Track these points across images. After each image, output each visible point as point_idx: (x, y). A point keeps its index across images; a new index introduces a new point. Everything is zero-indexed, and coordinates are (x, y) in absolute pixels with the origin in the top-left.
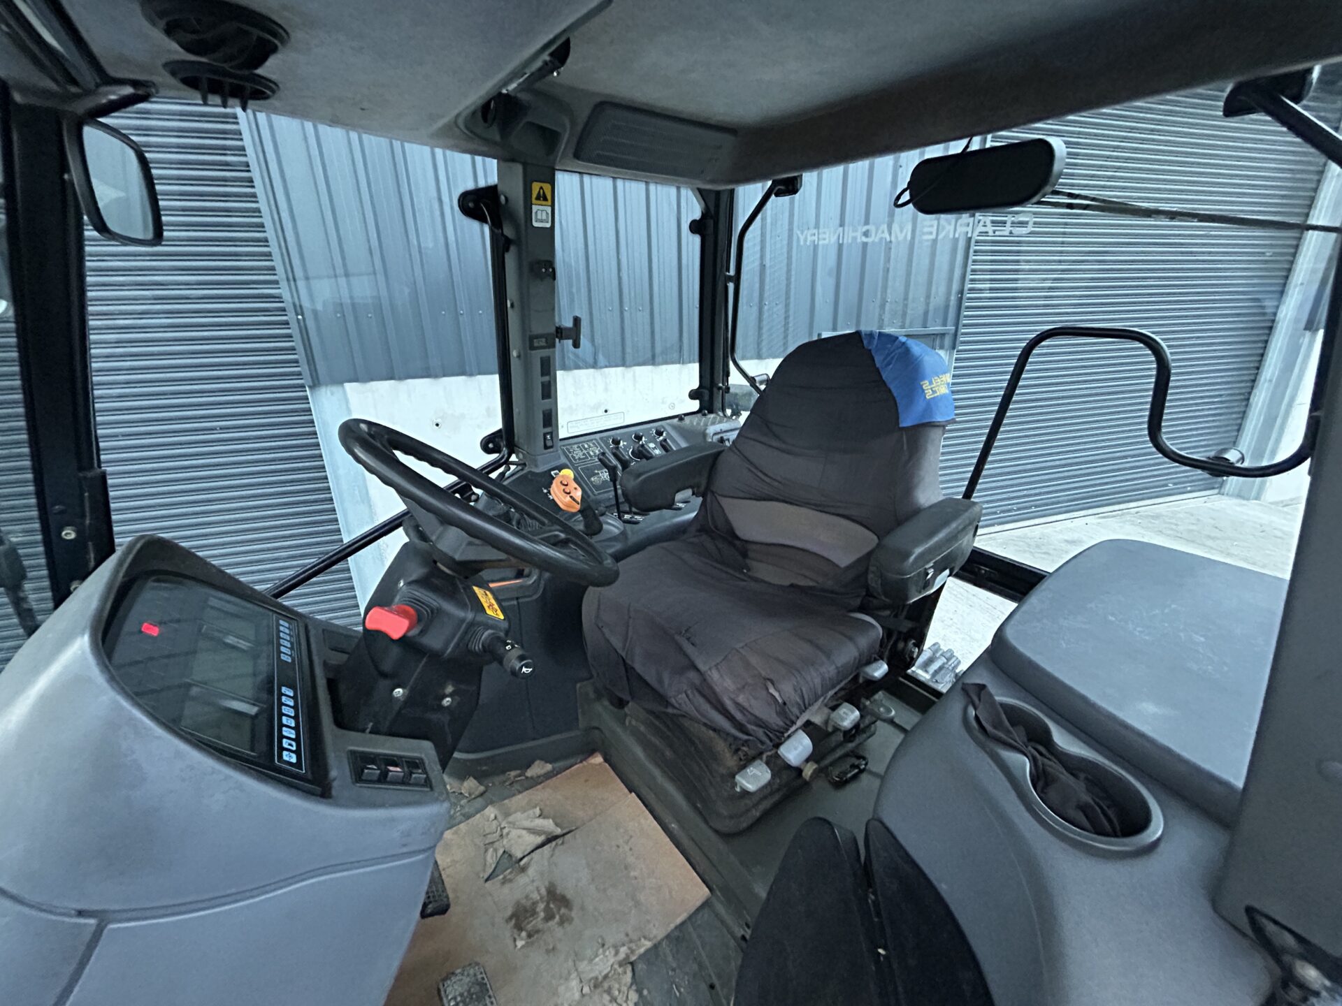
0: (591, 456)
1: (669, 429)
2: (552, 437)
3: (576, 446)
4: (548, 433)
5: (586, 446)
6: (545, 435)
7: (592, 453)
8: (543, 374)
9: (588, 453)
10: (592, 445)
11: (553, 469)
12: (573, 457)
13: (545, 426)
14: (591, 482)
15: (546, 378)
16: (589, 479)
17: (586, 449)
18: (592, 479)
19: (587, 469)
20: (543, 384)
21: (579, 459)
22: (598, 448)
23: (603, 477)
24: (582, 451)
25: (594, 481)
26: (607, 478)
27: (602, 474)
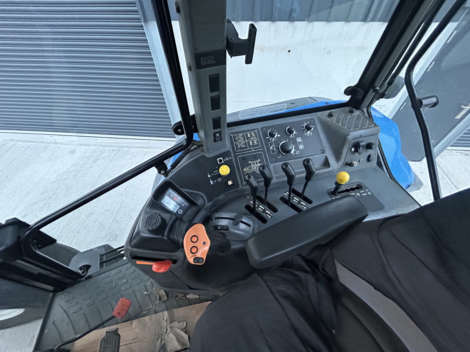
0: (250, 146)
1: (317, 122)
2: (220, 134)
3: (241, 135)
4: (217, 133)
5: (249, 135)
6: (215, 134)
7: (251, 144)
8: (212, 90)
9: (249, 142)
10: (253, 134)
11: (219, 156)
12: (237, 146)
13: (215, 128)
14: (243, 172)
15: (216, 93)
16: (243, 168)
17: (248, 138)
18: (245, 169)
19: (243, 158)
20: (212, 99)
21: (241, 148)
22: (257, 138)
23: (254, 168)
24: (245, 140)
25: (246, 171)
26: (256, 169)
27: (254, 165)
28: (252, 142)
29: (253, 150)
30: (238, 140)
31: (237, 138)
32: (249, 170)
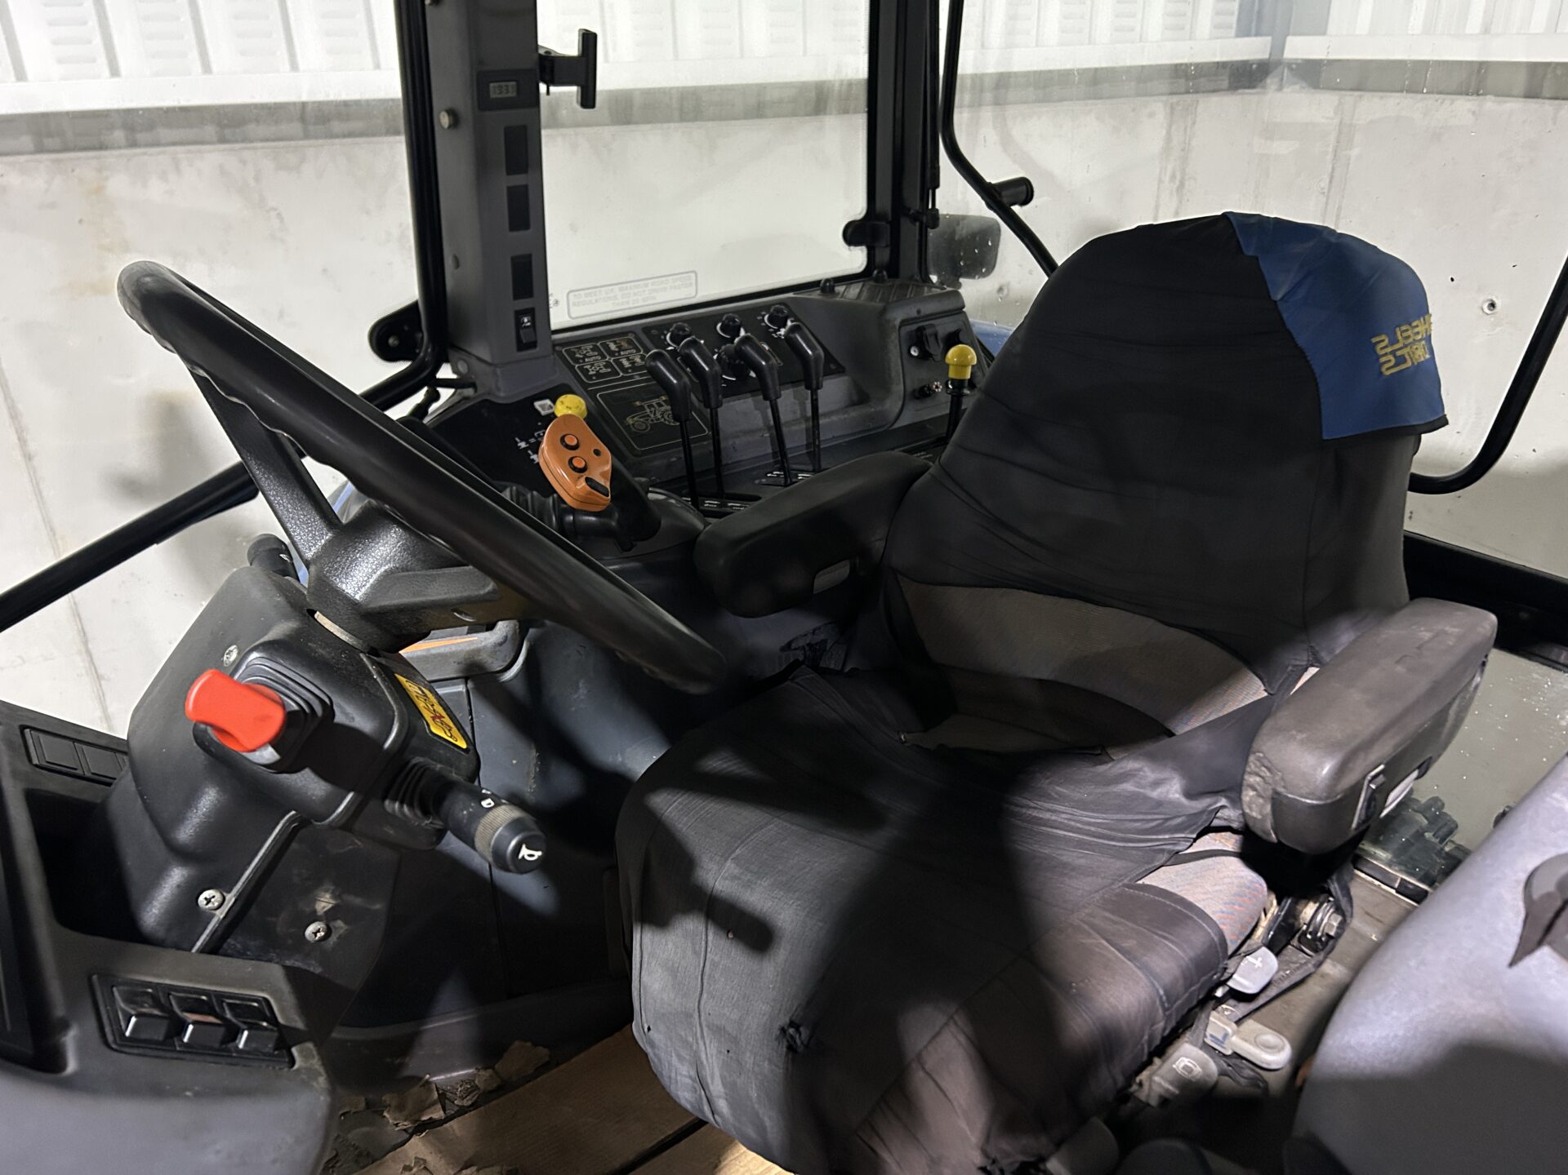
0: (625, 370)
1: (798, 311)
2: (533, 321)
3: (589, 346)
4: (526, 312)
5: (613, 347)
6: (519, 314)
7: (626, 364)
8: (510, 170)
9: (618, 362)
10: (625, 345)
11: (541, 397)
12: (584, 370)
13: (517, 295)
14: (627, 427)
15: (518, 180)
16: (622, 420)
17: (612, 353)
18: (630, 421)
19: (617, 397)
20: (512, 197)
21: (599, 375)
22: (638, 351)
23: (655, 414)
24: (604, 357)
25: (633, 424)
26: (663, 417)
27: (653, 409)
28: (628, 359)
29: (638, 378)
30: (583, 359)
31: (580, 354)
32: (641, 420)
